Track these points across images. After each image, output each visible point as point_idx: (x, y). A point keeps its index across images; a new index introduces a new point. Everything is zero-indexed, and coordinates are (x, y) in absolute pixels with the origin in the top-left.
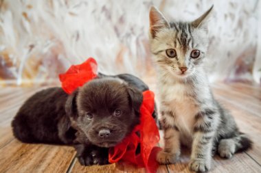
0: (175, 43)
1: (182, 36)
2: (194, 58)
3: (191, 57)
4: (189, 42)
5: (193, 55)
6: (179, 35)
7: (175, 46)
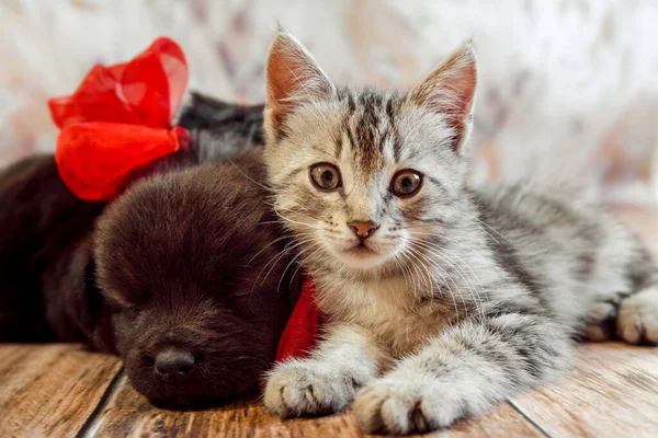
0: (339, 143)
1: (362, 123)
2: (402, 195)
3: (392, 190)
4: (383, 140)
5: (398, 186)
6: (353, 122)
7: (338, 155)
